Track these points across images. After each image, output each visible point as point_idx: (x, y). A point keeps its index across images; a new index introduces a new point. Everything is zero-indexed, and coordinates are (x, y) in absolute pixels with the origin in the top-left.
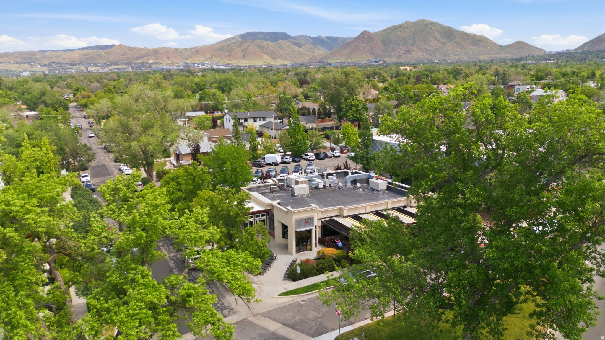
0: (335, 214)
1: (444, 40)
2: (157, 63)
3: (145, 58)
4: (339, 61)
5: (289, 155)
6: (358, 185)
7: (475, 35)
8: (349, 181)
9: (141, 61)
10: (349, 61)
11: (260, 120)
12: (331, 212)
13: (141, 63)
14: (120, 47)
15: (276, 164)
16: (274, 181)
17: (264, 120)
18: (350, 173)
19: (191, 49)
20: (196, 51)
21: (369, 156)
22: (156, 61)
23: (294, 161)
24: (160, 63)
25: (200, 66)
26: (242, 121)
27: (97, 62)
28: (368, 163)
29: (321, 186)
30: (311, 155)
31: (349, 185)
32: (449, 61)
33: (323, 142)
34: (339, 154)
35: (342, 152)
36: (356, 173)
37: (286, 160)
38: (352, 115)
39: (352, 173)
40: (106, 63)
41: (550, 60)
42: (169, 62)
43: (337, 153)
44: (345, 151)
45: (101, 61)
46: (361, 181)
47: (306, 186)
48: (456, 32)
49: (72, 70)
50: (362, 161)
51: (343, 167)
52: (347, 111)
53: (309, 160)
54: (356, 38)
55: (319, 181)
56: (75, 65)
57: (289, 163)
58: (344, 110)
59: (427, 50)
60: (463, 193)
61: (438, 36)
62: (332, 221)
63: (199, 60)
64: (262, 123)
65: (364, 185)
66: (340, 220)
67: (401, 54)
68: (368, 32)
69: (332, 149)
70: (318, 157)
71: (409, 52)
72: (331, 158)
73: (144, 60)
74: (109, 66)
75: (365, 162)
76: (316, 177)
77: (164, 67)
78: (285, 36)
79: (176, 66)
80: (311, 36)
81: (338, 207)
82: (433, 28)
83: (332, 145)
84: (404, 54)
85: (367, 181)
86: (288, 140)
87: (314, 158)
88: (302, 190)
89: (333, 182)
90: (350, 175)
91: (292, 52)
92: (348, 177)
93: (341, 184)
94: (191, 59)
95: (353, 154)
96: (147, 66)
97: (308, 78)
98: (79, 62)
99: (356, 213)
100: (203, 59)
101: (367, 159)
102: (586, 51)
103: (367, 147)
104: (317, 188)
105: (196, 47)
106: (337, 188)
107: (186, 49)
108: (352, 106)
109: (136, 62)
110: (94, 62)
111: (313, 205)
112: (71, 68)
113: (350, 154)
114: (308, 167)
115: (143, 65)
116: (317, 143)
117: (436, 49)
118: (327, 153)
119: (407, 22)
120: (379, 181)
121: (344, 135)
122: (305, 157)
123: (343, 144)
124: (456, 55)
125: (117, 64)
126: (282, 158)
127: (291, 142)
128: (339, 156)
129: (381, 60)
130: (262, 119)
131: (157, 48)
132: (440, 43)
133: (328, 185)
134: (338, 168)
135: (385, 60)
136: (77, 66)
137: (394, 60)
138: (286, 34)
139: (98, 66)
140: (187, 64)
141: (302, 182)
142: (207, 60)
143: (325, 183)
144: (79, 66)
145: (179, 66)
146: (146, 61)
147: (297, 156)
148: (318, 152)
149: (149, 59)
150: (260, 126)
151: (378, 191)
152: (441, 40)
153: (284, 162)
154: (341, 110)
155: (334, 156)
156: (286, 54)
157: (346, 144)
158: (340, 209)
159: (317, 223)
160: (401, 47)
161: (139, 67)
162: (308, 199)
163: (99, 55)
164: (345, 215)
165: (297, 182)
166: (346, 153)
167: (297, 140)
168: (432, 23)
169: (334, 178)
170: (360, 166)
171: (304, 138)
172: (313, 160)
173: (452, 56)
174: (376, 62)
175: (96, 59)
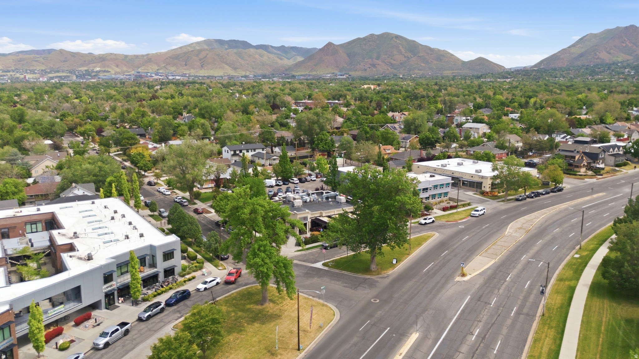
0: (318, 215)
1: (409, 55)
2: (105, 71)
3: (91, 65)
4: (303, 73)
5: (280, 180)
6: (330, 200)
7: (439, 50)
8: (324, 198)
9: (86, 68)
10: (314, 73)
11: (252, 151)
12: (316, 214)
13: (86, 71)
14: (61, 53)
15: (272, 187)
16: (279, 198)
17: (254, 151)
18: (324, 193)
19: (143, 56)
20: (148, 59)
21: (336, 181)
22: (103, 69)
23: (284, 184)
24: (108, 72)
25: (154, 75)
26: (238, 152)
27: (34, 68)
28: (335, 186)
29: (308, 201)
30: (296, 180)
31: (324, 200)
32: (413, 76)
33: (304, 170)
34: (315, 179)
35: (317, 177)
36: (328, 193)
37: (279, 183)
38: (323, 147)
39: (326, 193)
40: (45, 70)
41: (507, 78)
42: (118, 70)
43: (313, 178)
44: (319, 176)
45: (38, 68)
46: (331, 197)
47: (301, 201)
48: (420, 47)
49: (5, 77)
50: (332, 184)
51: (320, 189)
52: (318, 144)
53: (295, 184)
54: (320, 50)
55: (307, 197)
56: (9, 72)
57: (280, 186)
58: (316, 142)
59: (392, 64)
60: (367, 201)
61: (403, 50)
62: (316, 219)
63: (152, 69)
64: (253, 153)
65: (333, 200)
66: (321, 218)
67: (366, 68)
68: (333, 44)
69: (310, 175)
70: (301, 181)
71: (374, 65)
72: (309, 181)
73: (90, 68)
74: (50, 73)
75: (333, 185)
76: (305, 195)
77: (113, 76)
78: (245, 45)
79: (126, 75)
80: (273, 45)
81: (320, 212)
82: (398, 41)
83: (310, 172)
84: (369, 68)
85: (334, 197)
86: (279, 169)
87: (298, 182)
88: (298, 203)
89: (315, 198)
90: (324, 194)
91: (254, 62)
92: (323, 195)
93: (320, 199)
94: (143, 68)
95: (325, 179)
96: (93, 74)
97: (278, 102)
98: (13, 69)
99: (329, 214)
100: (157, 68)
101: (335, 183)
102: (542, 68)
103: (334, 175)
104: (306, 202)
105: (148, 55)
106: (317, 202)
107: (137, 57)
108: (322, 139)
109: (80, 69)
110: (31, 68)
111: (307, 211)
112: (4, 76)
113: (323, 179)
114: (295, 189)
115: (88, 73)
116: (300, 171)
117: (401, 64)
118: (307, 178)
119: (372, 35)
120: (342, 197)
121: (318, 165)
122: (292, 181)
123: (317, 171)
124: (420, 70)
125: (58, 72)
126: (276, 182)
127: (282, 171)
128: (315, 180)
129: (346, 74)
130: (253, 150)
131: (104, 55)
132: (405, 57)
133: (312, 200)
134: (317, 189)
135: (351, 73)
136: (11, 73)
137: (359, 74)
138: (246, 42)
139: (35, 73)
140: (139, 73)
141: (298, 199)
142: (162, 69)
143: (310, 199)
144: (14, 73)
145: (129, 75)
146: (91, 69)
147: (286, 180)
148: (300, 177)
149: (95, 67)
150: (252, 156)
151: (341, 203)
152: (406, 55)
153: (277, 185)
154: (314, 142)
155: (311, 180)
156: (248, 64)
157: (320, 171)
158: (321, 213)
159: (309, 220)
160: (366, 60)
161: (84, 75)
162: (302, 208)
163: (36, 61)
164: (323, 216)
165: (294, 199)
166: (320, 178)
167: (285, 169)
168: (397, 37)
169: (315, 196)
170: (329, 188)
171: (290, 168)
172: (297, 183)
173: (416, 71)
174: (341, 76)
175: (33, 65)
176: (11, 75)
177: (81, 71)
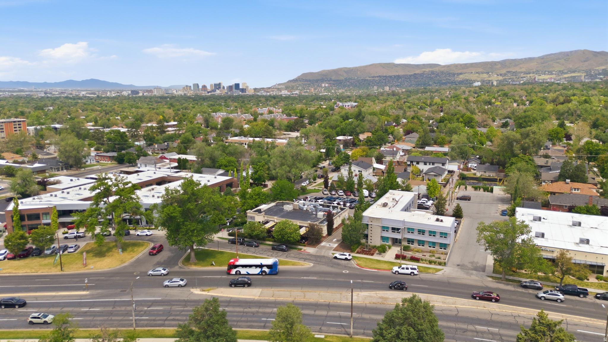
11: (430, 164)
17: (433, 164)
26: (414, 163)
29: (305, 209)
47: (291, 206)
104: (302, 209)
120: (320, 213)
133: (308, 209)
163: (558, 62)
175: (553, 67)
176: (530, 77)
177: (598, 70)
